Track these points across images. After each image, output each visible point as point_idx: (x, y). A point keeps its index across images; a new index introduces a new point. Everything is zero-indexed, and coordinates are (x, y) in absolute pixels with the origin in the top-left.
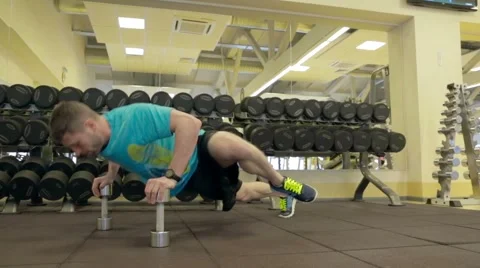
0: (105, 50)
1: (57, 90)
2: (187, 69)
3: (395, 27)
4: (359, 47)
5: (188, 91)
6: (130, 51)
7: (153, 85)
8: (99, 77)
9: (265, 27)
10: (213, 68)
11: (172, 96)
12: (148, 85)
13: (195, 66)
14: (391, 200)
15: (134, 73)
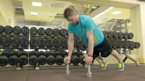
0: (24, 13)
1: (3, 27)
2: (51, 20)
3: (133, 8)
4: (112, 13)
5: (51, 28)
6: (33, 13)
7: (39, 25)
8: (19, 22)
9: (80, 6)
10: (60, 20)
11: (45, 29)
12: (37, 25)
13: (54, 19)
14: (137, 64)
15: (32, 21)
